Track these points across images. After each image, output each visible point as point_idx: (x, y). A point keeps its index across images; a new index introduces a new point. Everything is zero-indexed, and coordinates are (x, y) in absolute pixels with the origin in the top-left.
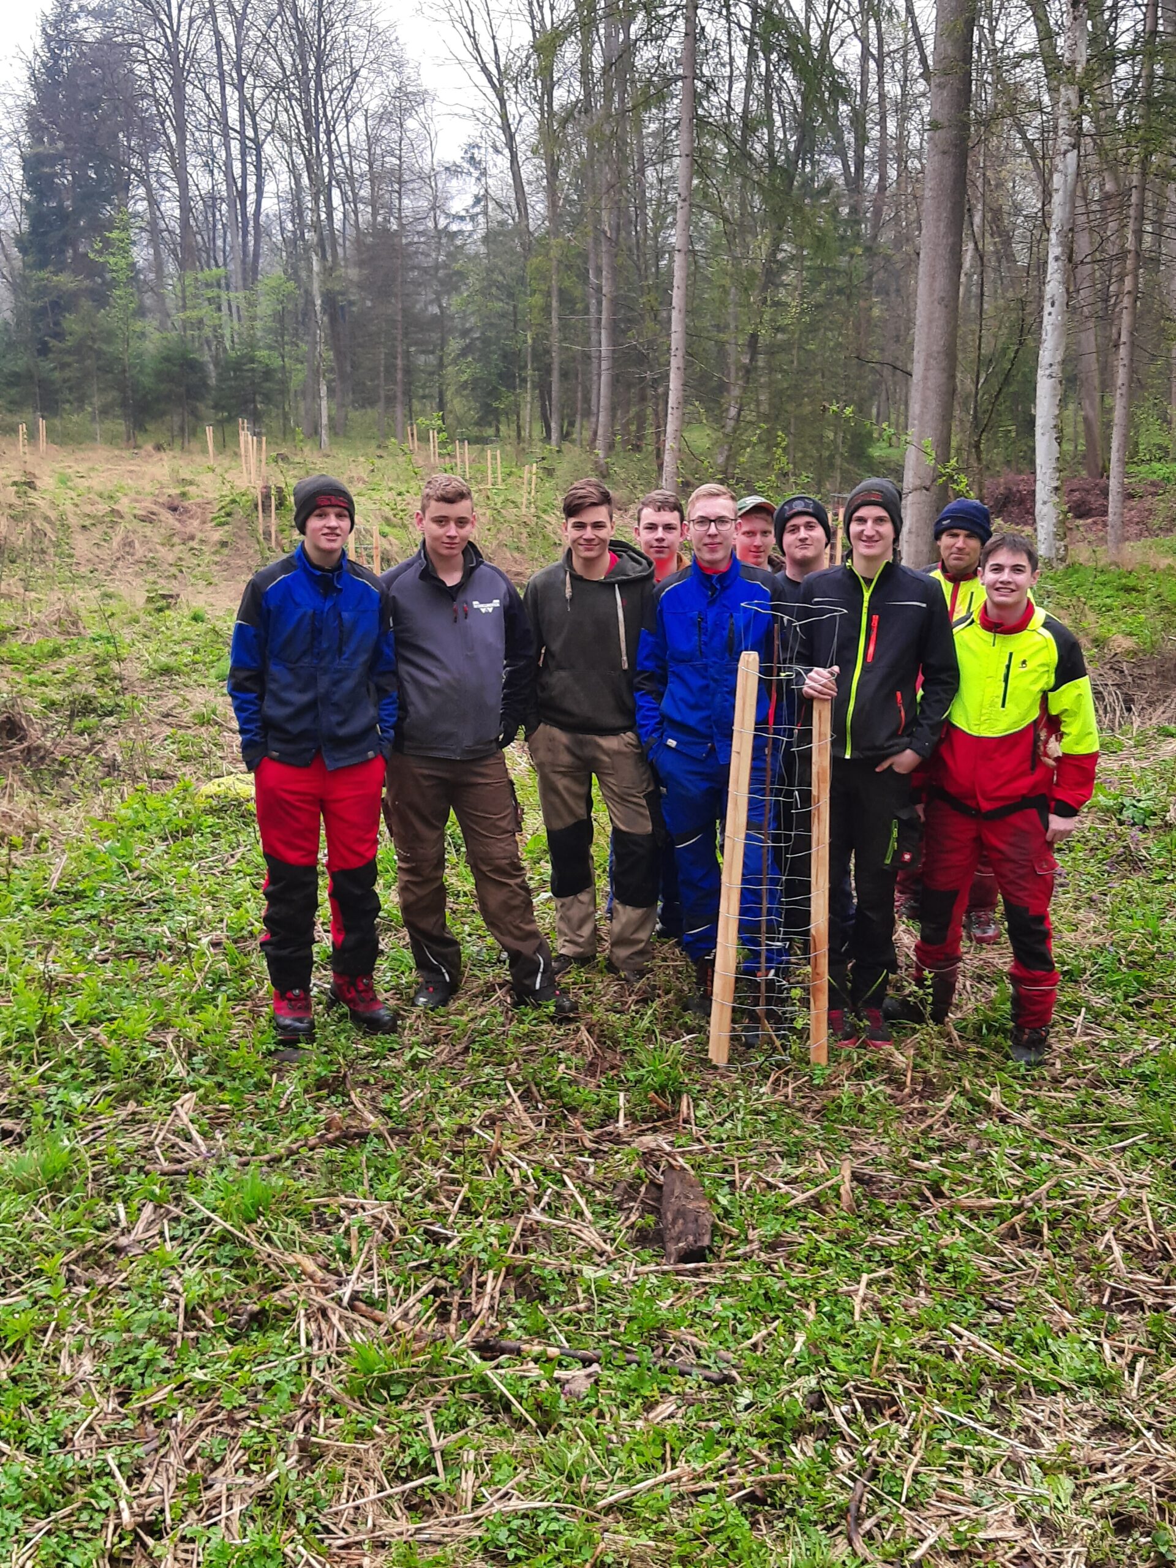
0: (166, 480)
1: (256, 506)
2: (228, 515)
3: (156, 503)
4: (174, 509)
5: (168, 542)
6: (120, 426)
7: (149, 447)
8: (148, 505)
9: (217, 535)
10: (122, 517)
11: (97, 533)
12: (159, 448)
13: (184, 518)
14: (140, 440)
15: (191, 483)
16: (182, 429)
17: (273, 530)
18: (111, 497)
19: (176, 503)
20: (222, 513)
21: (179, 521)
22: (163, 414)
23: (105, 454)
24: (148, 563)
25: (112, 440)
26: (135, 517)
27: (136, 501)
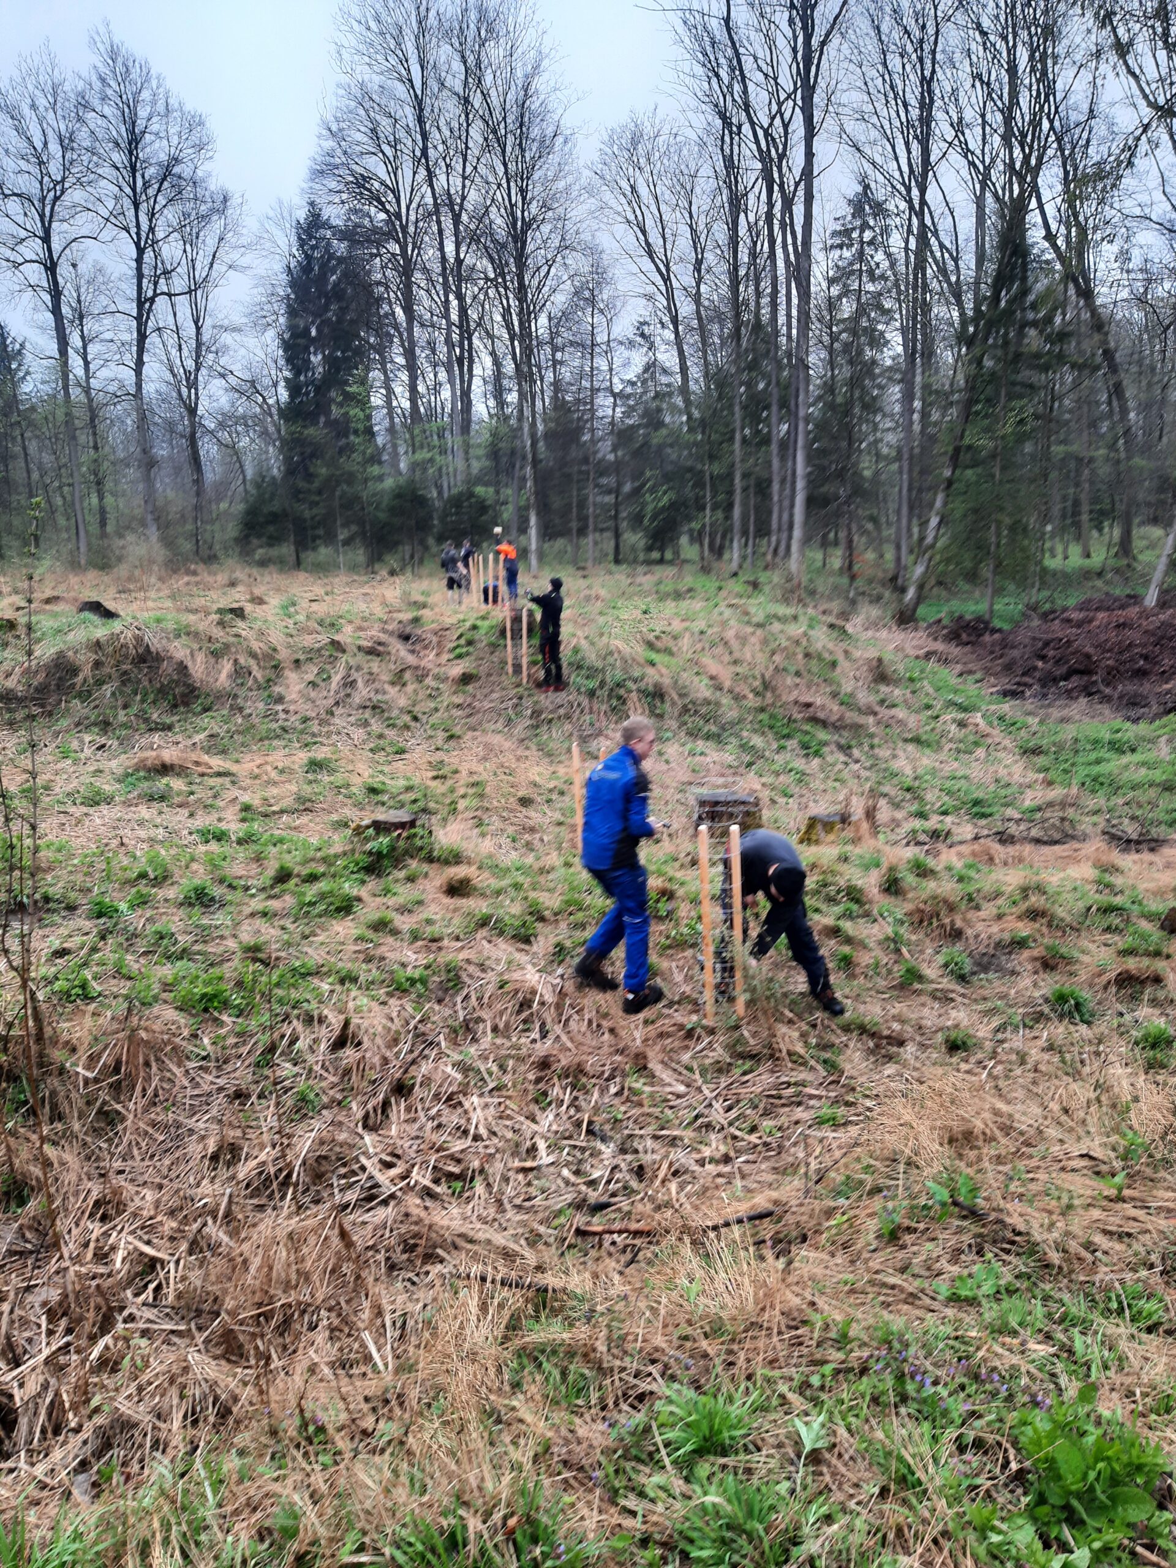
1: (503, 633)
3: (384, 631)
4: (406, 638)
5: (398, 679)
6: (360, 555)
8: (375, 632)
9: (457, 670)
10: (344, 651)
11: (311, 672)
12: (392, 573)
13: (418, 647)
14: (377, 566)
15: (424, 606)
16: (412, 557)
18: (333, 625)
19: (408, 630)
20: (462, 641)
21: (413, 652)
23: (345, 579)
25: (353, 568)
26: (359, 648)
27: (361, 629)
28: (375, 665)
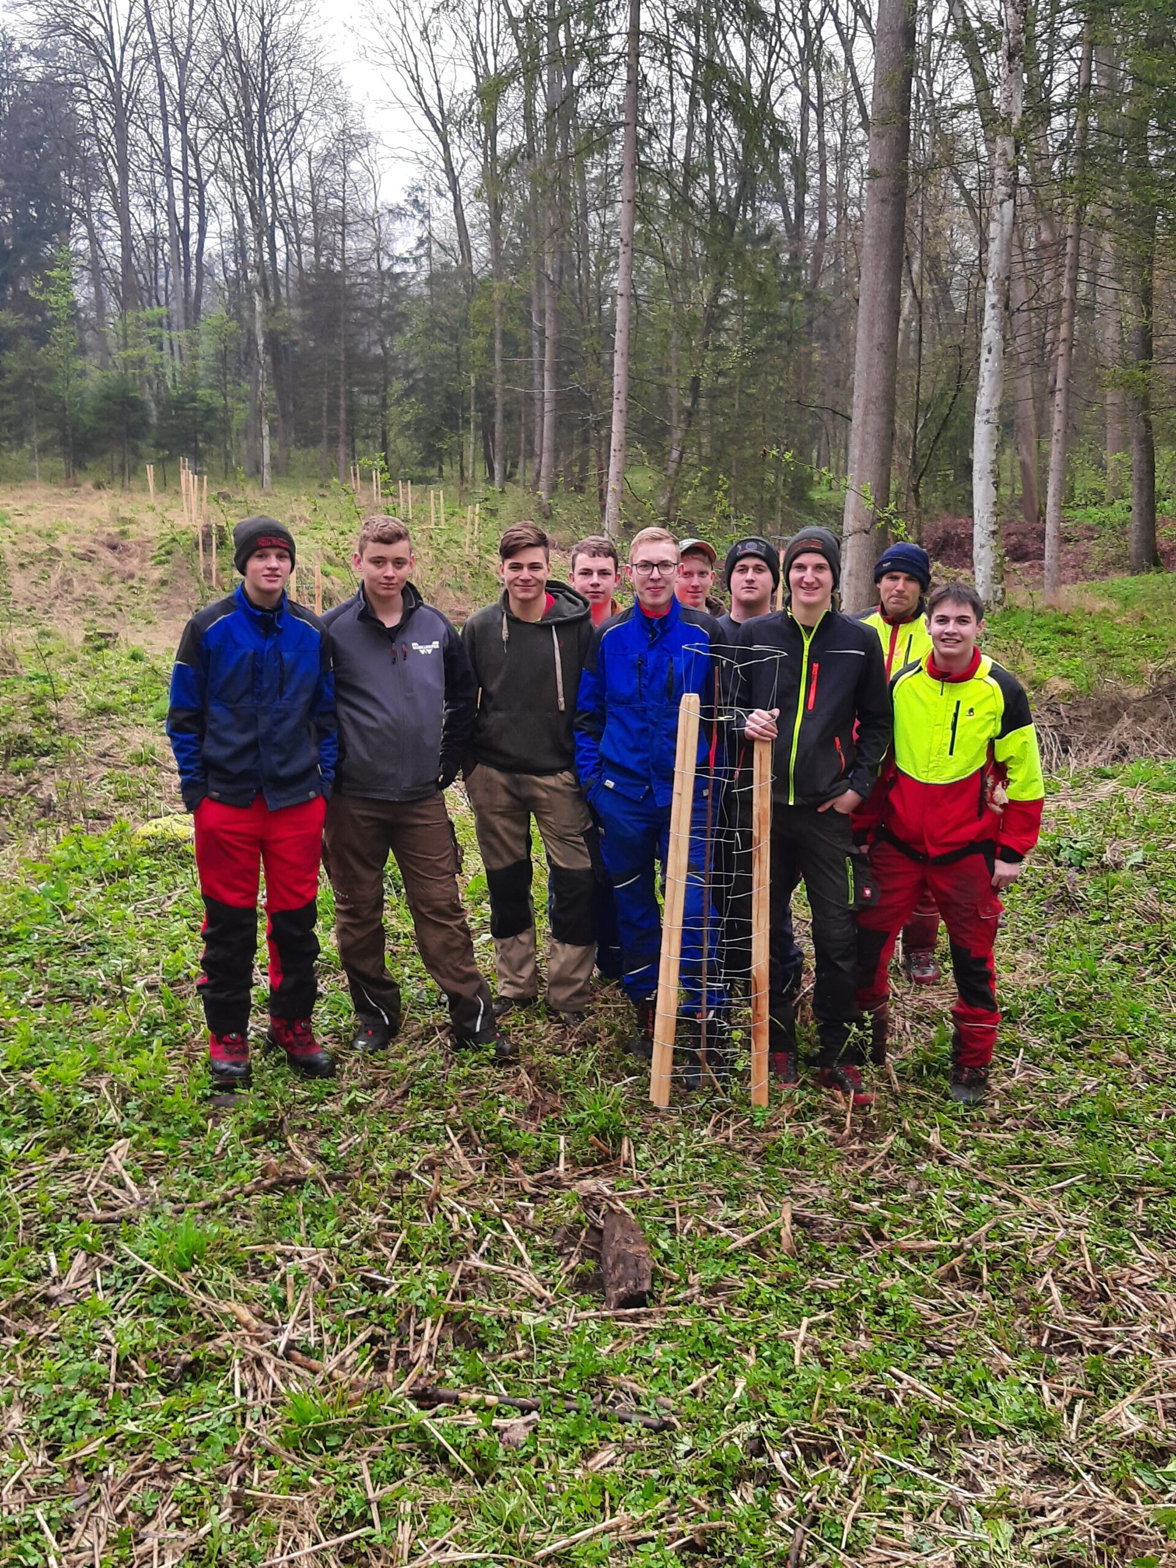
0: (105, 518)
1: (197, 545)
2: (169, 553)
3: (95, 541)
4: (114, 548)
5: (107, 581)
6: (60, 464)
7: (89, 485)
8: (87, 542)
9: (157, 574)
10: (60, 555)
11: (34, 572)
12: (98, 486)
13: (124, 556)
14: (80, 476)
15: (131, 521)
16: (122, 467)
17: (214, 568)
18: (49, 536)
19: (116, 541)
20: (162, 552)
21: (119, 559)
22: (103, 452)
23: (45, 492)
24: (86, 601)
25: (51, 478)
26: (74, 555)
27: (76, 539)
28: (87, 568)
